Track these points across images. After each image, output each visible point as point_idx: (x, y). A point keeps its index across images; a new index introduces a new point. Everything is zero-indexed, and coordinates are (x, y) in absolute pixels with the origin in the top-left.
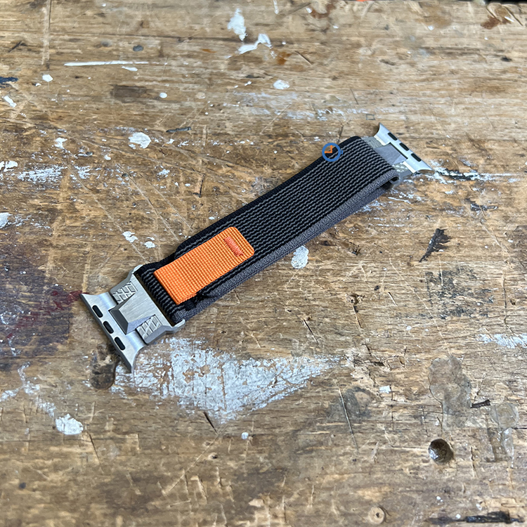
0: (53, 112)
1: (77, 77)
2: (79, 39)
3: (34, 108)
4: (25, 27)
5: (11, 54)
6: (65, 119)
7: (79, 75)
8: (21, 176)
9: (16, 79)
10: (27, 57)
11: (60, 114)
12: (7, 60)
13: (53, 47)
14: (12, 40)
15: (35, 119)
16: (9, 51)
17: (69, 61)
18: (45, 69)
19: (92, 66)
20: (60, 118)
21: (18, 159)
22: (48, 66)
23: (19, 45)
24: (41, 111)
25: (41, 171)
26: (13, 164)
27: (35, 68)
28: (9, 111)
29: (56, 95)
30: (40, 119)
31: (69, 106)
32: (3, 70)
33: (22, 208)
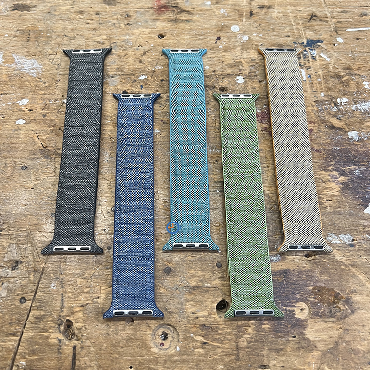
0: (353, 64)
1: (358, 39)
2: (347, 11)
3: (341, 62)
4: (310, 3)
5: (311, 23)
6: (362, 69)
7: (358, 37)
8: (354, 107)
9: (322, 42)
11: (358, 66)
12: (311, 28)
13: (334, 18)
14: (307, 13)
15: (345, 69)
16: (309, 21)
17: (348, 28)
18: (336, 33)
19: (363, 31)
20: (359, 68)
21: (347, 96)
22: (336, 31)
23: (313, 17)
24: (346, 64)
25: (363, 104)
26: (345, 100)
27: (329, 33)
28: (327, 64)
29: (350, 52)
30: (348, 69)
31: (361, 60)
32: (311, 35)
33: (362, 128)
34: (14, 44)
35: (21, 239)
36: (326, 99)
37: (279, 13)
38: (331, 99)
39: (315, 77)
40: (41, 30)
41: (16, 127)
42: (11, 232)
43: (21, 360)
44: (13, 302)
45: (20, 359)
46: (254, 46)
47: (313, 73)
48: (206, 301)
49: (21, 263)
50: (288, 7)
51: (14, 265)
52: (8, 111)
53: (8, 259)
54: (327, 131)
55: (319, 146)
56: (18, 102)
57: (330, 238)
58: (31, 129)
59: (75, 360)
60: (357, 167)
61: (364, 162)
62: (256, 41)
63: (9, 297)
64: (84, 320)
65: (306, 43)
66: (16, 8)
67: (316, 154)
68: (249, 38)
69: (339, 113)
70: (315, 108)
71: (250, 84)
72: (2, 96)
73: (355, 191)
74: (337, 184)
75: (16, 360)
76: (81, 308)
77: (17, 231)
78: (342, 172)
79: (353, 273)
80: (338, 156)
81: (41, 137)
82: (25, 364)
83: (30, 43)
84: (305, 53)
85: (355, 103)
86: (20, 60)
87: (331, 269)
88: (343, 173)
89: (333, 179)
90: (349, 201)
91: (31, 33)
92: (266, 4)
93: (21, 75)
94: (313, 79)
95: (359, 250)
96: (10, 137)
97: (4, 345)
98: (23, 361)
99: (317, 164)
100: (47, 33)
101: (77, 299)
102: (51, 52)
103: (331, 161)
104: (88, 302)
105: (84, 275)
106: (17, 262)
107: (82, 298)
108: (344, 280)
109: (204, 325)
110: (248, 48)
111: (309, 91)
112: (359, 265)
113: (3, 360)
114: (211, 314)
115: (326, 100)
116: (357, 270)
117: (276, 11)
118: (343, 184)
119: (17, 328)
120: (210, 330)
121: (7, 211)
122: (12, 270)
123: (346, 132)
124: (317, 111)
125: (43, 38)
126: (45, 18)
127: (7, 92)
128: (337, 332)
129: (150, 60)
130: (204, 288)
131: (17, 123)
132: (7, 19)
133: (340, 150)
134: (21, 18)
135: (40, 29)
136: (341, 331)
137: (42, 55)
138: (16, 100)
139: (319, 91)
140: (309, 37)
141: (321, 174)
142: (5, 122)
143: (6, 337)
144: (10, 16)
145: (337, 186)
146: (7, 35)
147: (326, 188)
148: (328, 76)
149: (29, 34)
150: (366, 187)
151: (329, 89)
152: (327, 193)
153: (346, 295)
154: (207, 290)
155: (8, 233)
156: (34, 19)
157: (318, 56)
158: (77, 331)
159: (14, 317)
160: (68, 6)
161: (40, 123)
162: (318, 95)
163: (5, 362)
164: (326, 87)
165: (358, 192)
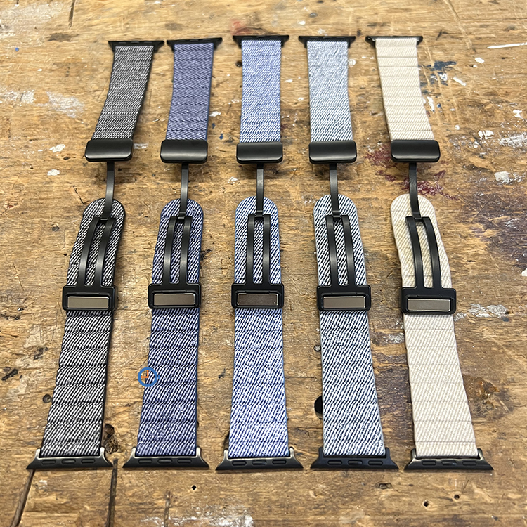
0: (499, 89)
1: (503, 58)
2: (488, 25)
3: (482, 86)
4: (438, 18)
5: (439, 42)
6: (512, 94)
7: (504, 56)
8: (502, 141)
9: (455, 63)
10: (453, 43)
11: (506, 90)
12: (439, 47)
13: (470, 33)
14: (435, 29)
15: (487, 95)
16: (437, 39)
17: (490, 45)
18: (473, 53)
19: (511, 48)
20: (507, 94)
21: (491, 129)
22: (474, 50)
23: (441, 33)
24: (489, 88)
25: (514, 137)
26: (489, 133)
27: (465, 52)
28: (463, 90)
29: (494, 74)
30: (491, 95)
31: (509, 83)
32: (440, 56)
33: (515, 168)
34: (49, 80)
35: (47, 318)
36: (463, 132)
37: (396, 30)
38: (470, 133)
39: (447, 106)
40: (84, 63)
41: (47, 179)
42: (35, 310)
43: (41, 477)
44: (34, 400)
45: (39, 476)
46: (363, 71)
47: (444, 101)
48: (300, 396)
49: (47, 349)
50: (409, 23)
51: (38, 352)
52: (38, 160)
53: (30, 345)
54: (465, 173)
55: (455, 192)
56: (51, 149)
57: (474, 311)
58: (66, 180)
59: (116, 477)
60: (509, 218)
61: (519, 210)
62: (366, 66)
63: (29, 394)
64: (129, 424)
65: (433, 65)
66: (54, 38)
67: (451, 202)
68: (357, 62)
69: (482, 149)
70: (448, 144)
71: (358, 117)
72: (31, 142)
73: (507, 247)
74: (481, 240)
75: (34, 479)
76: (126, 408)
77: (43, 309)
78: (488, 224)
79: (510, 356)
80: (482, 204)
81: (80, 191)
82: (46, 484)
83: (70, 79)
84: (432, 77)
85: (503, 136)
86: (56, 99)
87: (478, 352)
88: (489, 226)
89: (477, 234)
90: (499, 261)
91: (71, 67)
92: (379, 21)
93: (56, 116)
94: (444, 109)
95: (516, 326)
96: (40, 192)
97: (19, 458)
98: (44, 479)
99: (454, 214)
100: (92, 65)
101: (120, 396)
102: (96, 88)
103: (473, 210)
104: (136, 400)
105: (131, 364)
106: (41, 349)
107: (128, 394)
108: (497, 366)
109: (297, 429)
110: (355, 75)
111: (440, 123)
112: (517, 346)
113: (17, 478)
114: (308, 414)
115: (463, 135)
116: (514, 352)
117: (392, 28)
118: (490, 239)
119: (38, 434)
120: (306, 436)
121: (31, 284)
122: (35, 359)
123: (492, 173)
124: (451, 148)
125: (86, 71)
126: (90, 48)
127: (38, 137)
128: (489, 437)
129: (225, 92)
130: (297, 379)
131: (49, 174)
132: (42, 51)
133: (485, 197)
134: (59, 49)
135: (84, 61)
136: (495, 435)
137: (85, 92)
138: (48, 146)
139: (453, 123)
140: (437, 58)
141: (458, 227)
142: (33, 173)
143: (22, 447)
144: (46, 47)
145: (482, 243)
146: (41, 70)
147: (468, 246)
148: (464, 104)
149: (69, 68)
150: (522, 242)
151: (467, 120)
152: (468, 251)
153: (500, 387)
154: (302, 381)
155: (30, 312)
156: (77, 50)
157: (449, 81)
158: (119, 440)
159: (34, 421)
160: (119, 33)
161: (79, 174)
162: (453, 129)
163: (19, 481)
164: (463, 118)
165: (513, 249)
